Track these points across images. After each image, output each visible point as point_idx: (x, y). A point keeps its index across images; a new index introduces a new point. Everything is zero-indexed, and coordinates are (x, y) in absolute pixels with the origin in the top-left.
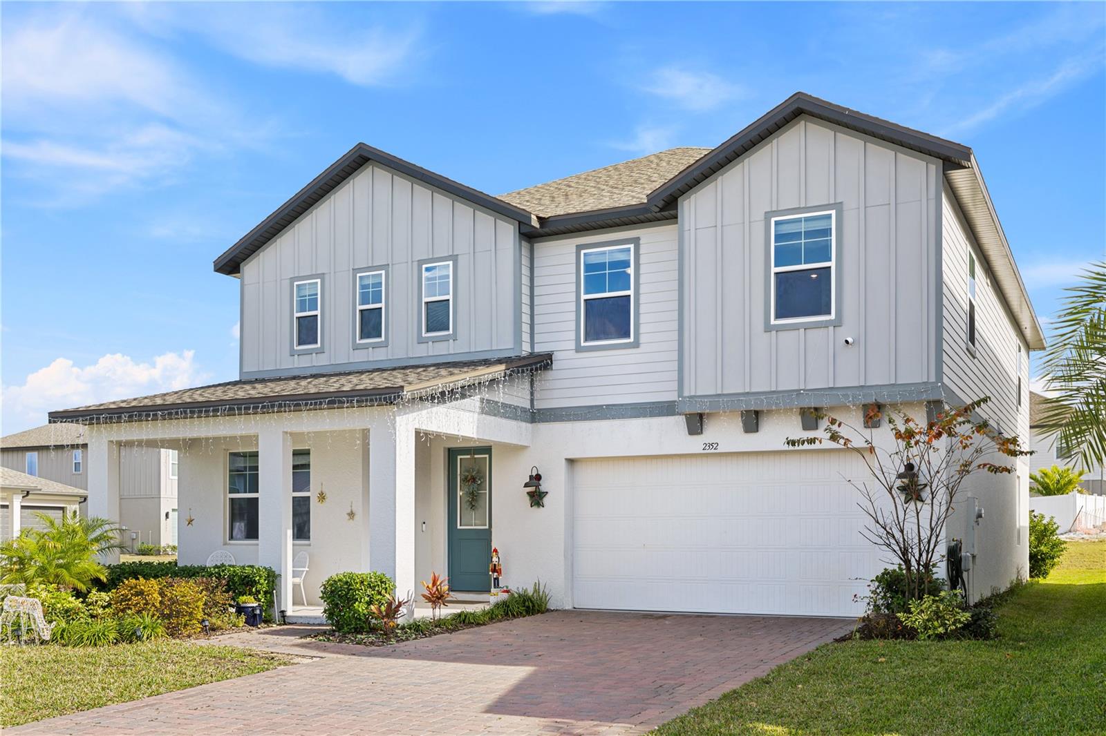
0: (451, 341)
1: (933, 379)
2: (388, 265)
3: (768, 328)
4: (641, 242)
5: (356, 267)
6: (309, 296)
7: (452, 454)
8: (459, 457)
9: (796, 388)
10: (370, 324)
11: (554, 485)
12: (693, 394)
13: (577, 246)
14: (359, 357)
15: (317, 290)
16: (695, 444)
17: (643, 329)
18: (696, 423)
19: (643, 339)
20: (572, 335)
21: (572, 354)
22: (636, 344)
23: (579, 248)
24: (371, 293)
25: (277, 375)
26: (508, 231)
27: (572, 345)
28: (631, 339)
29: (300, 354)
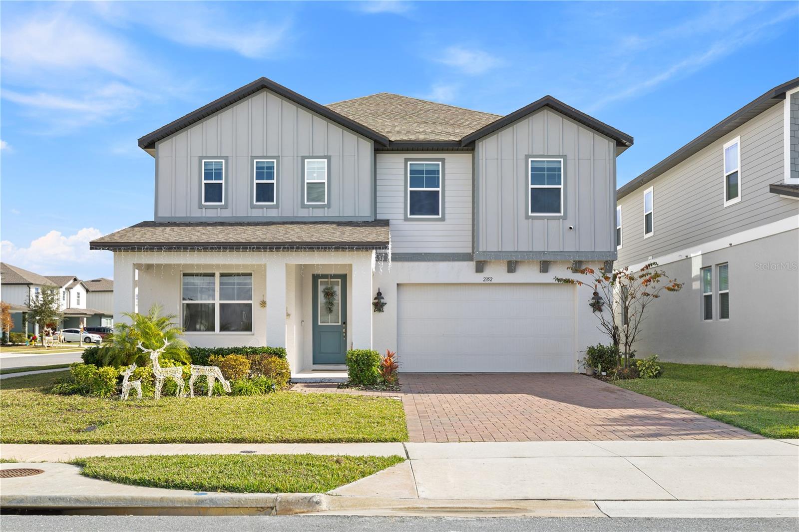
0: (326, 209)
1: (613, 250)
2: (279, 156)
3: (527, 217)
4: (446, 161)
5: (253, 155)
6: (215, 170)
7: (315, 278)
8: (319, 280)
9: (543, 250)
10: (265, 193)
11: (390, 299)
12: (485, 250)
13: (405, 159)
14: (256, 214)
15: (222, 166)
16: (479, 278)
17: (447, 211)
18: (480, 268)
19: (447, 217)
20: (402, 211)
21: (402, 222)
22: (443, 219)
23: (406, 160)
24: (265, 171)
25: (187, 221)
26: (367, 147)
27: (402, 217)
28: (440, 216)
29: (207, 207)
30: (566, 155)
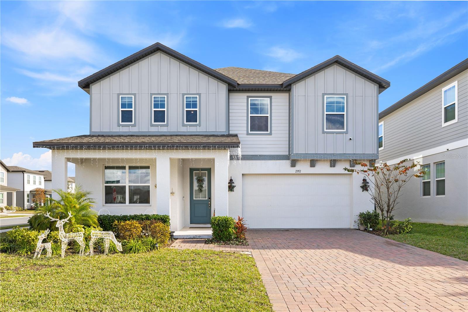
0: (198, 127)
1: (376, 153)
2: (168, 94)
3: (324, 132)
4: (272, 98)
5: (152, 93)
6: (127, 102)
7: (192, 170)
8: (194, 172)
9: (333, 153)
10: (160, 117)
11: (238, 183)
12: (297, 153)
13: (247, 96)
14: (154, 130)
15: (132, 100)
16: (293, 170)
17: (273, 129)
18: (293, 164)
19: (273, 132)
20: (245, 129)
21: (245, 136)
22: (270, 134)
24: (159, 104)
25: (111, 134)
26: (223, 88)
27: (245, 132)
28: (269, 132)
29: (123, 126)
30: (347, 94)
